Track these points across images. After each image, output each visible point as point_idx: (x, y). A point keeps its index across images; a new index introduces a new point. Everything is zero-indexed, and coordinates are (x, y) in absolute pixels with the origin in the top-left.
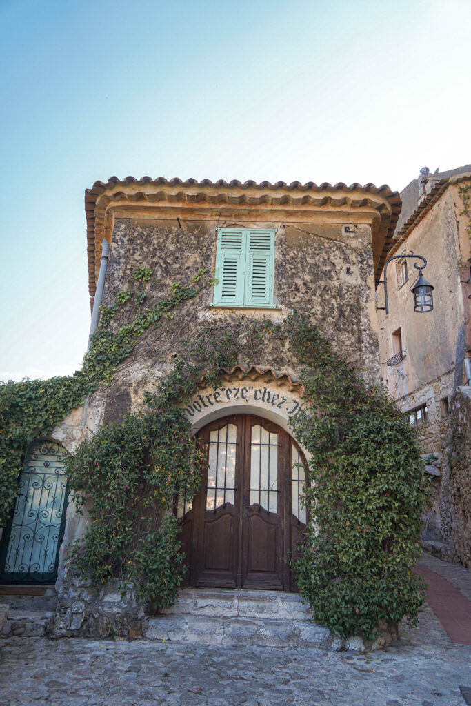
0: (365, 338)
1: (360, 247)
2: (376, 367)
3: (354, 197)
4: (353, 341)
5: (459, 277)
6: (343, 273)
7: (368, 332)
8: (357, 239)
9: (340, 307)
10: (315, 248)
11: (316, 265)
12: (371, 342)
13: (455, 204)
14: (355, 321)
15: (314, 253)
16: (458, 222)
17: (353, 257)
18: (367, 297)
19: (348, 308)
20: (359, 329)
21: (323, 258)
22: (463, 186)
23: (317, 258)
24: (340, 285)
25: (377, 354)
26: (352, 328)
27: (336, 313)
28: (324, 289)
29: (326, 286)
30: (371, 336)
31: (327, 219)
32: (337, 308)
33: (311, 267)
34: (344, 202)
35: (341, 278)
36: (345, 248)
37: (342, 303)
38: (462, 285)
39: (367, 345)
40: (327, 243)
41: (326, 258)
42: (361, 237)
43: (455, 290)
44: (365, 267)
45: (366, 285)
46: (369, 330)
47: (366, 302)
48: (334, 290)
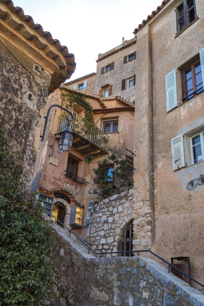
0: (28, 152)
1: (42, 85)
2: (30, 177)
3: (52, 48)
4: (19, 150)
5: (47, 141)
6: (25, 97)
7: (31, 148)
8: (41, 78)
9: (17, 120)
10: (12, 67)
11: (9, 79)
12: (31, 156)
13: (57, 100)
14: (25, 136)
15: (10, 69)
16: (56, 111)
17: (35, 89)
18: (37, 122)
19: (23, 123)
20: (25, 143)
21: (15, 78)
22: (64, 92)
23: (11, 75)
24: (21, 103)
25: (33, 167)
26: (21, 140)
27: (13, 123)
28: (9, 100)
29: (11, 99)
30: (32, 152)
31: (26, 52)
32: (15, 119)
33: (4, 78)
34: (44, 48)
35: (24, 99)
36: (32, 79)
37: (19, 118)
38: (48, 147)
39: (28, 157)
40: (21, 69)
41: (17, 78)
42: (44, 79)
43: (43, 148)
44: (41, 101)
45: (38, 113)
46: (32, 147)
47: (36, 125)
48: (16, 105)
